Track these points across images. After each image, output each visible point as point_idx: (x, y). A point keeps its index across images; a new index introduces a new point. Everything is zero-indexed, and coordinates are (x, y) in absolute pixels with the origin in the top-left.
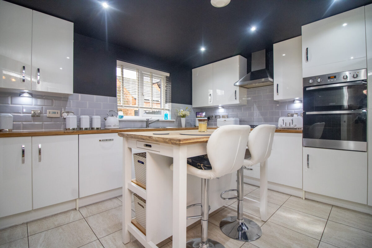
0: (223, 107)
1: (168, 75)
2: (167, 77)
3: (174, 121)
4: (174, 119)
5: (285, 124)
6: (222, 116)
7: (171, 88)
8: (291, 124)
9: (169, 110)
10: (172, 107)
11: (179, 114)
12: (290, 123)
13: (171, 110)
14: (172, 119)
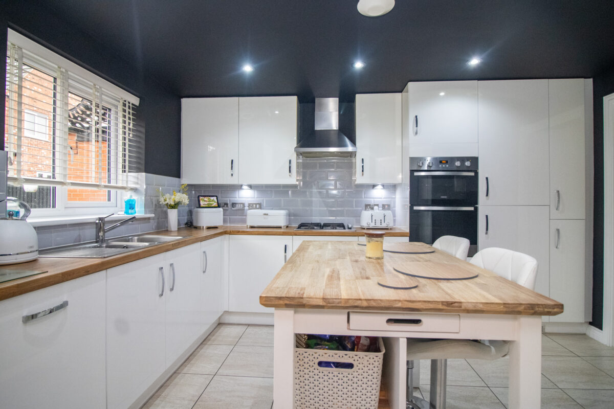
0: (251, 187)
1: (135, 101)
2: (135, 108)
3: (149, 218)
4: (151, 212)
5: (374, 221)
6: (249, 205)
7: (143, 136)
8: (383, 221)
9: (135, 190)
10: (147, 184)
11: (165, 200)
12: (381, 220)
13: (146, 190)
14: (146, 213)
